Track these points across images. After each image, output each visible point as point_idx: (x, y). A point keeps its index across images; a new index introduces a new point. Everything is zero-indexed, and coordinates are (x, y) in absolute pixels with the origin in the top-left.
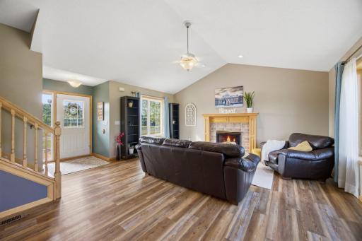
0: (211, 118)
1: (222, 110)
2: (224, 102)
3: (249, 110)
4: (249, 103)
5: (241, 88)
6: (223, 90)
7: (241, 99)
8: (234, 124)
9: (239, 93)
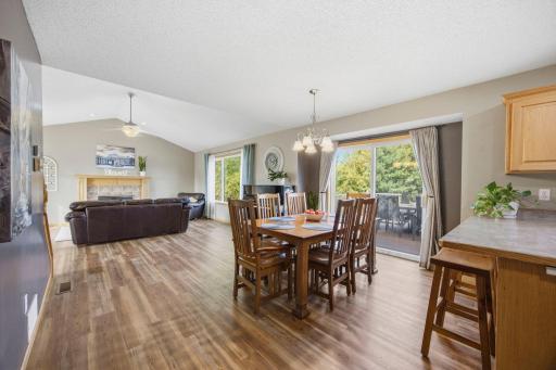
0: (90, 181)
1: (109, 171)
2: (111, 161)
3: (142, 174)
4: (142, 166)
5: (132, 150)
6: (109, 147)
7: (132, 162)
8: (124, 187)
9: (130, 155)
